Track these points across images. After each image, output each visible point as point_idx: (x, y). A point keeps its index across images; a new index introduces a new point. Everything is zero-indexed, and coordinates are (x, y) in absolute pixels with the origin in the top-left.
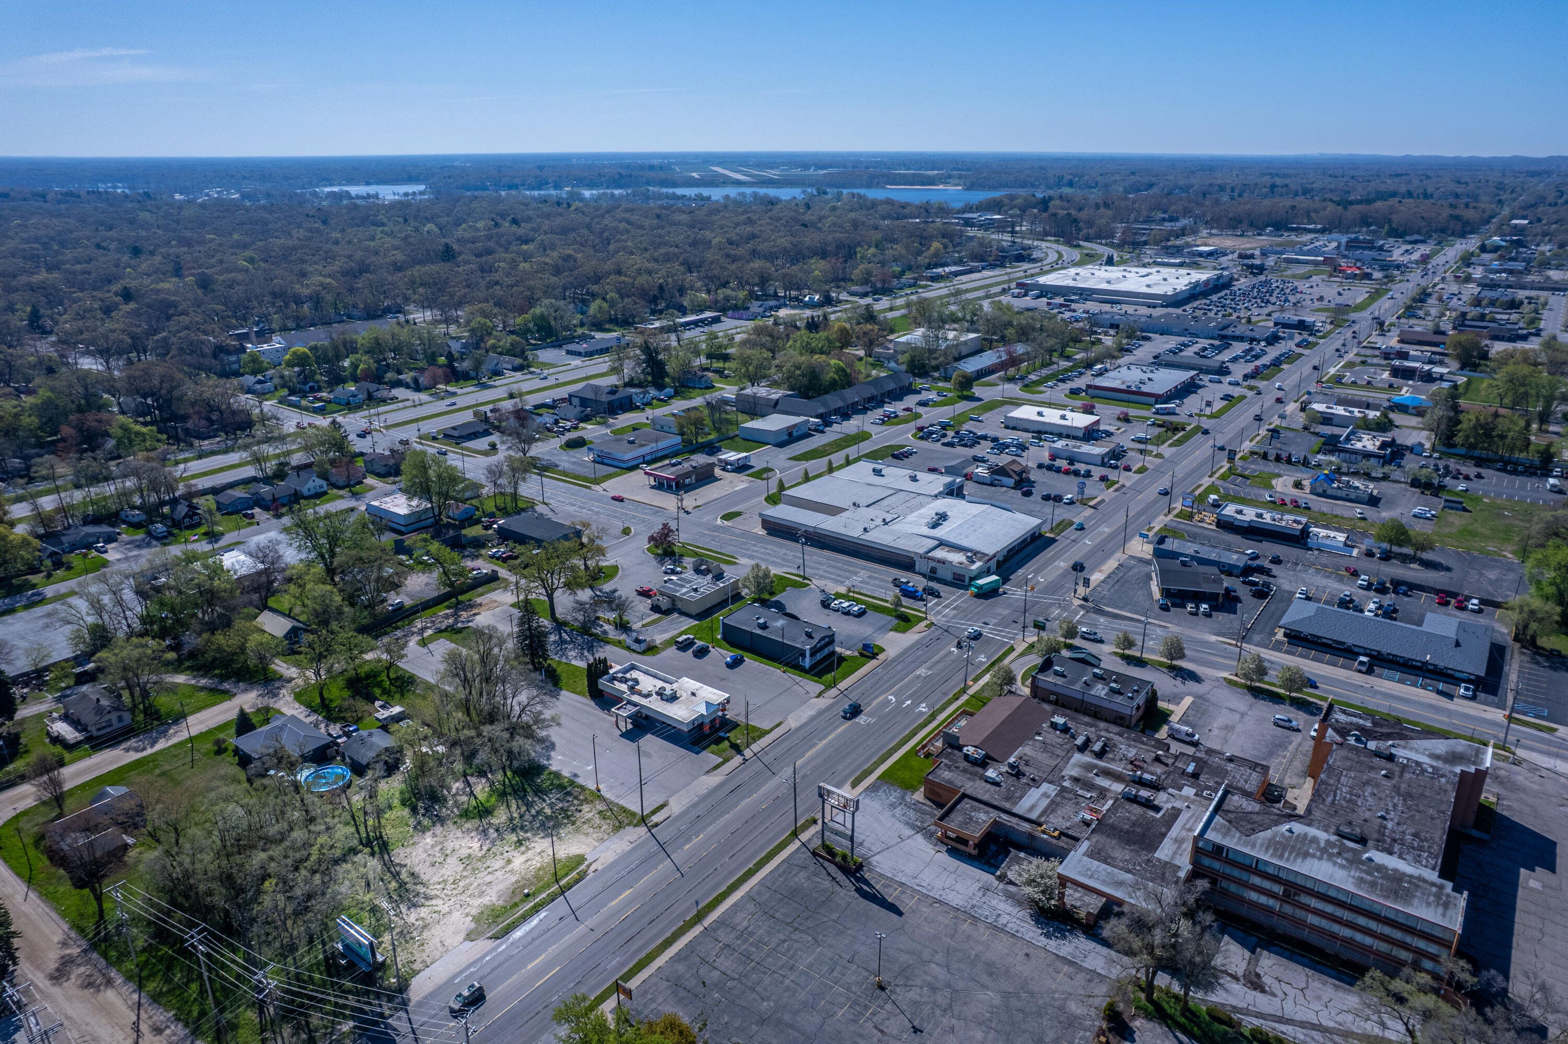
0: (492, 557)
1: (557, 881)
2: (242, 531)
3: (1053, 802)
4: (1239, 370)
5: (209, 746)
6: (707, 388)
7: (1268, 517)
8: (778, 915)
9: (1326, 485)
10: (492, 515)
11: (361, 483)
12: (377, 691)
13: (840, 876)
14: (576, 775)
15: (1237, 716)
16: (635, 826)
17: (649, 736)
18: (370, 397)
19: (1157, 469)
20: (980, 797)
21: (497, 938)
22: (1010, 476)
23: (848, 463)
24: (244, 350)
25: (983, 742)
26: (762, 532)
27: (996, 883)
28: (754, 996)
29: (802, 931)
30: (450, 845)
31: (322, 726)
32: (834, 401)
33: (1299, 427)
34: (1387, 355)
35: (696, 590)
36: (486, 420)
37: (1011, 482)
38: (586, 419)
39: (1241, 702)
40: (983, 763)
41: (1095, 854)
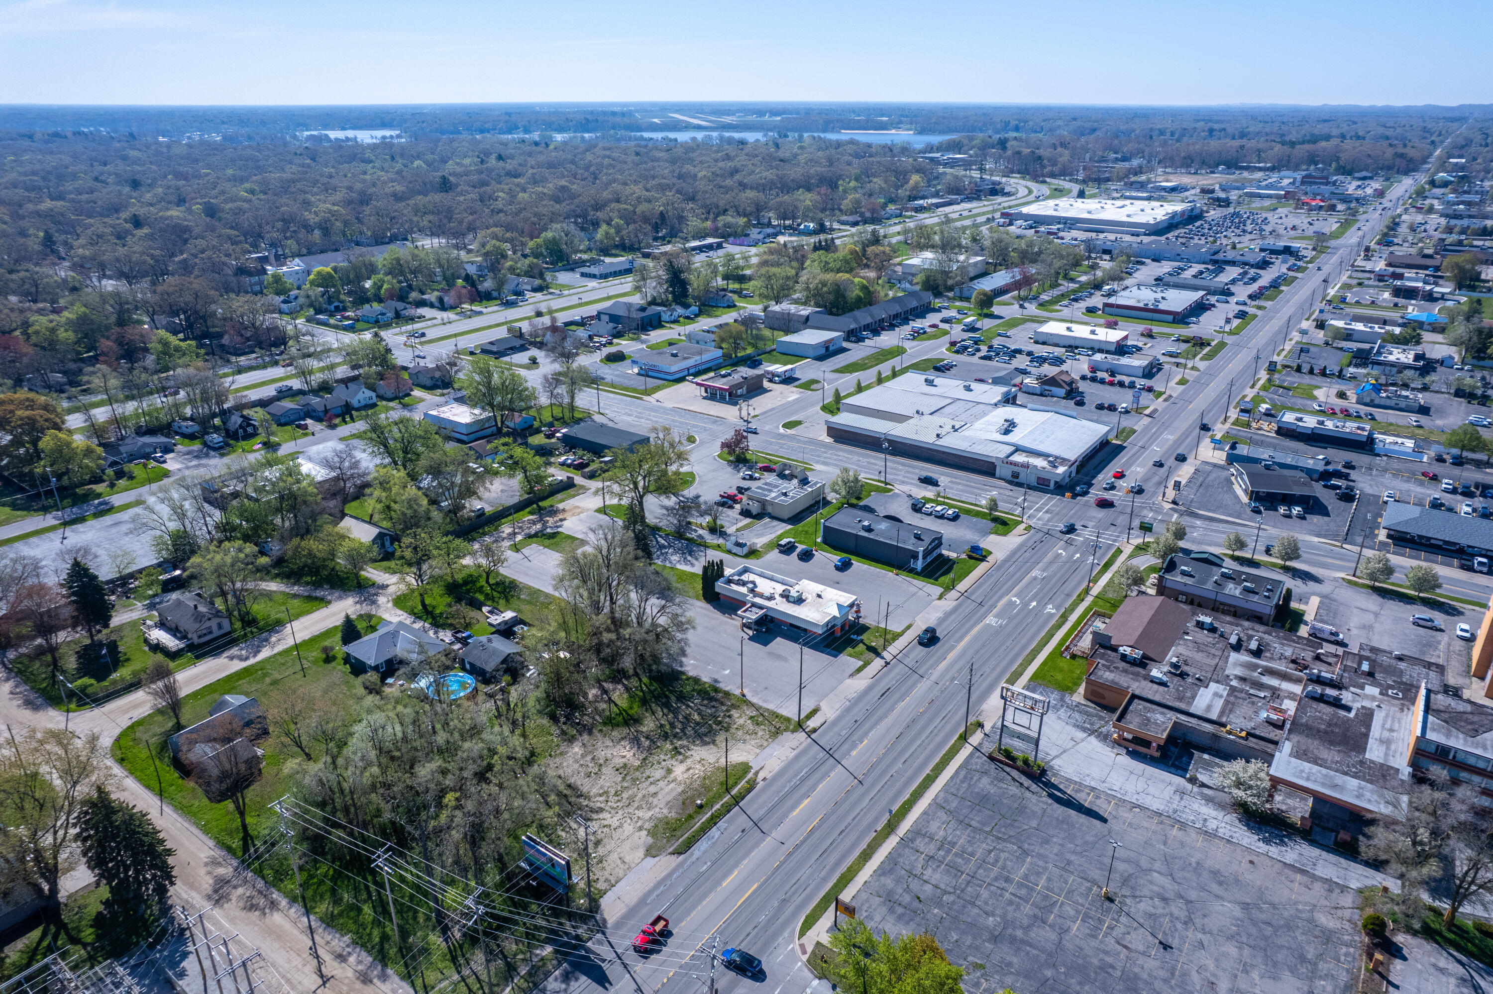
0: (563, 464)
1: (728, 791)
2: (299, 441)
3: (1227, 702)
4: (1242, 292)
5: (317, 654)
6: (729, 307)
7: (1330, 425)
8: (973, 823)
9: (1374, 395)
10: (551, 425)
11: (409, 395)
12: (481, 597)
13: (1027, 782)
14: (716, 681)
15: (1372, 616)
16: (793, 731)
17: (779, 639)
18: (398, 315)
19: (1197, 381)
20: (1150, 697)
21: (680, 853)
22: (1060, 386)
23: (894, 374)
24: (265, 272)
25: (1137, 641)
26: (829, 440)
27: (1189, 786)
28: (976, 911)
29: (1005, 840)
30: (601, 754)
31: (431, 633)
32: (864, 317)
33: (1321, 343)
34: (1381, 278)
35: (785, 494)
36: (521, 335)
37: (1062, 392)
38: (619, 335)
39: (1373, 602)
40: (1143, 663)
41: (1300, 754)
